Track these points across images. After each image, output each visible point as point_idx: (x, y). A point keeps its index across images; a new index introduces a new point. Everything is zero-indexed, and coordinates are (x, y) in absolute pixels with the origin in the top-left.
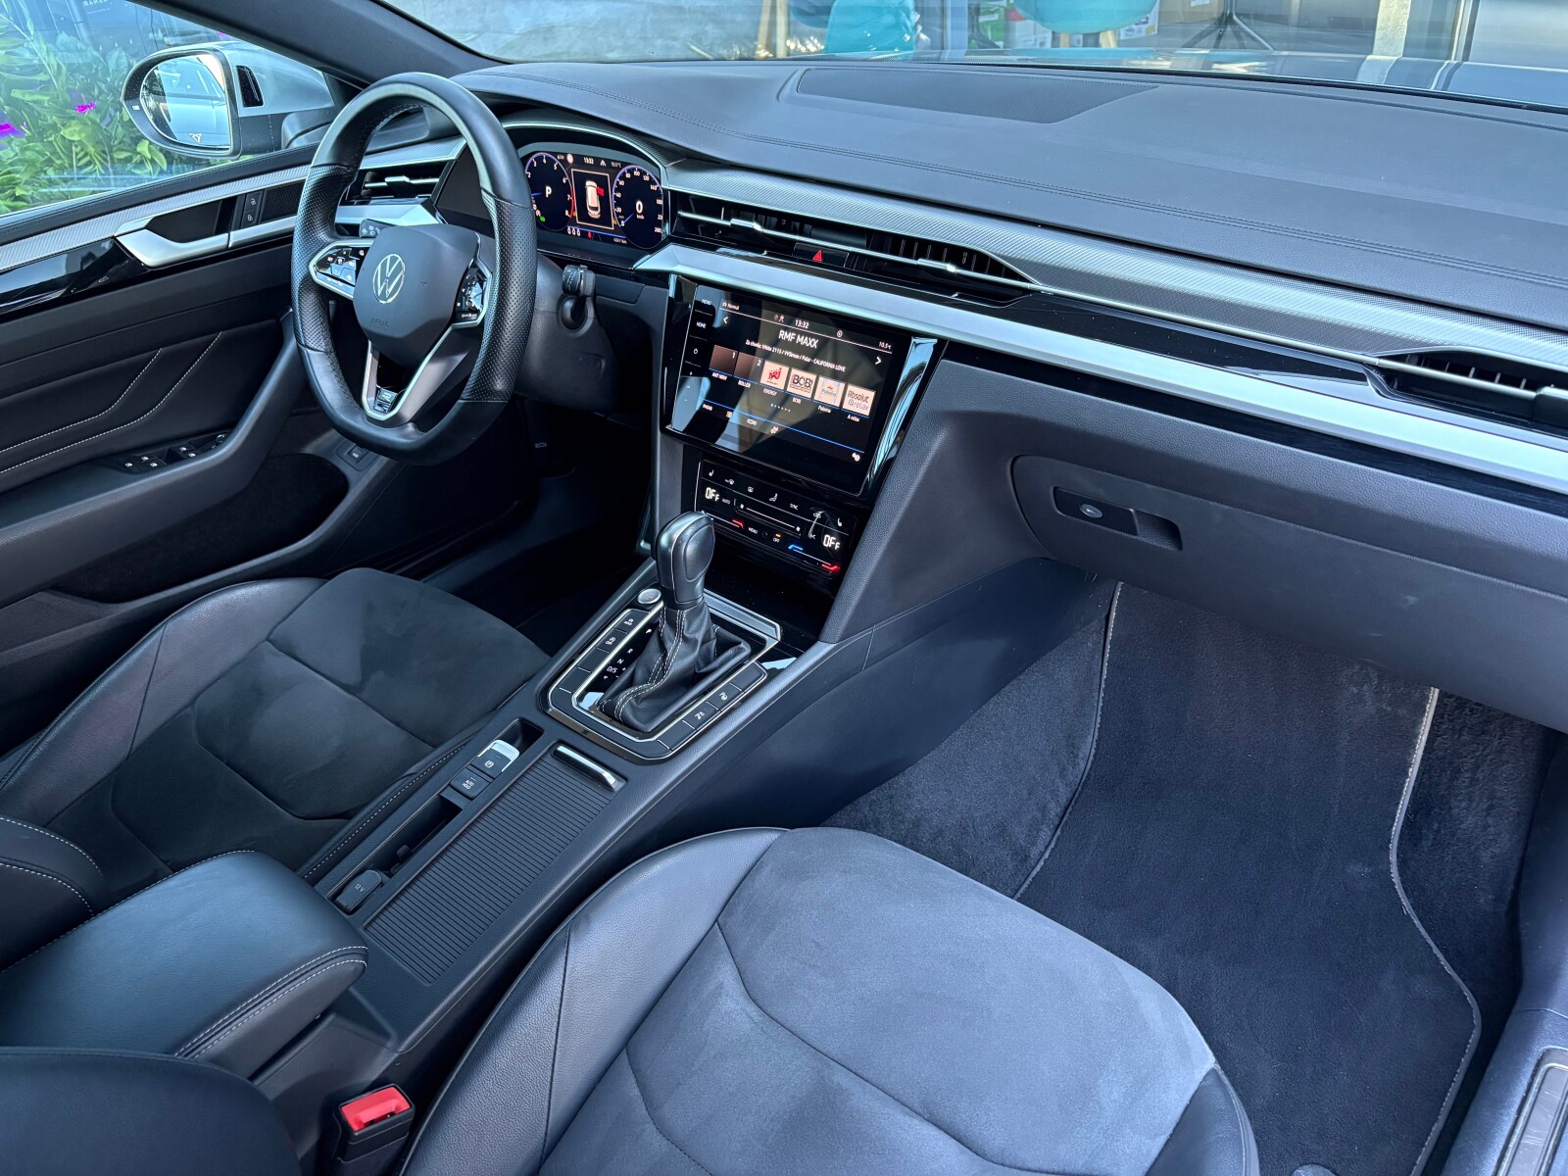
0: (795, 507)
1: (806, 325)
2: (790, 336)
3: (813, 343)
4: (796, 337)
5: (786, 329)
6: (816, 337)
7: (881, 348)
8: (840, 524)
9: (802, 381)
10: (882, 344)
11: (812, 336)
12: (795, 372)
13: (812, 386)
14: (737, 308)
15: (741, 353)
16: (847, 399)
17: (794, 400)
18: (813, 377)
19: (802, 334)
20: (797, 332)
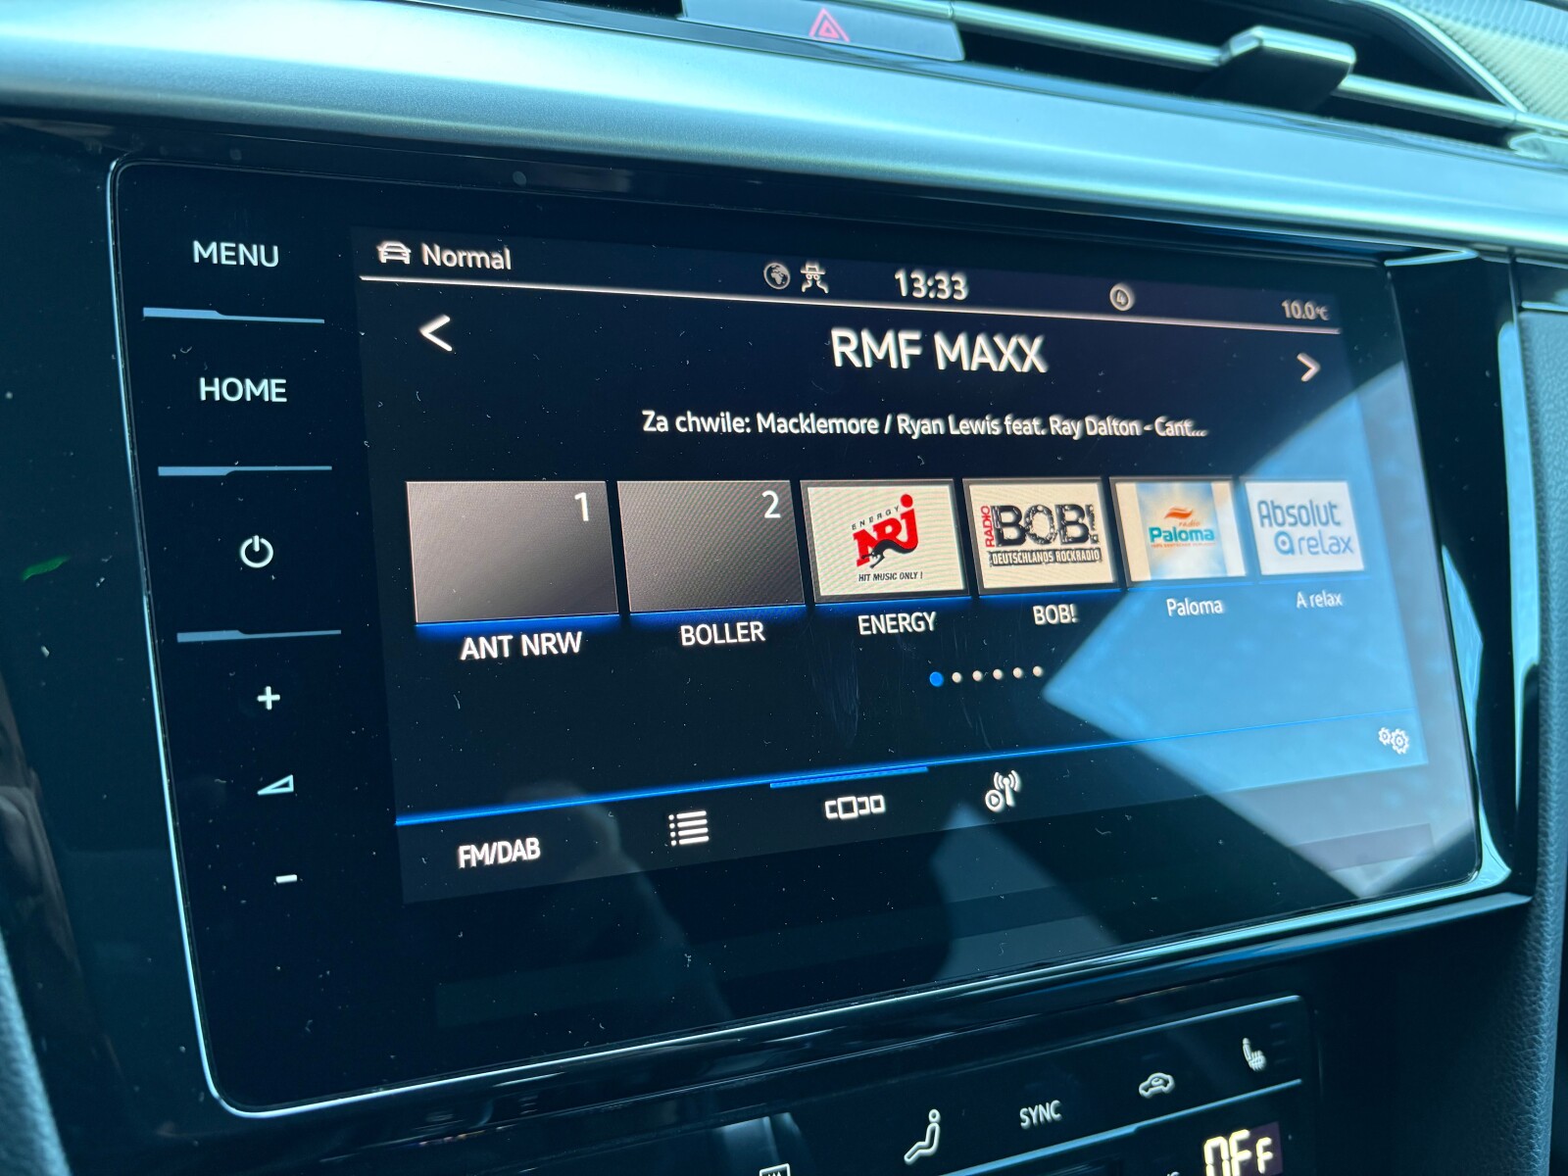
0: (1048, 1112)
1: (954, 286)
2: (899, 349)
3: (1020, 354)
4: (927, 344)
5: (856, 321)
6: (1030, 329)
7: (1293, 322)
8: (1256, 1061)
9: (1041, 526)
10: (1292, 308)
11: (1009, 328)
12: (984, 495)
13: (1100, 528)
14: (501, 261)
15: (624, 487)
16: (1264, 535)
17: (1041, 615)
18: (1086, 492)
19: (952, 327)
20: (928, 325)
